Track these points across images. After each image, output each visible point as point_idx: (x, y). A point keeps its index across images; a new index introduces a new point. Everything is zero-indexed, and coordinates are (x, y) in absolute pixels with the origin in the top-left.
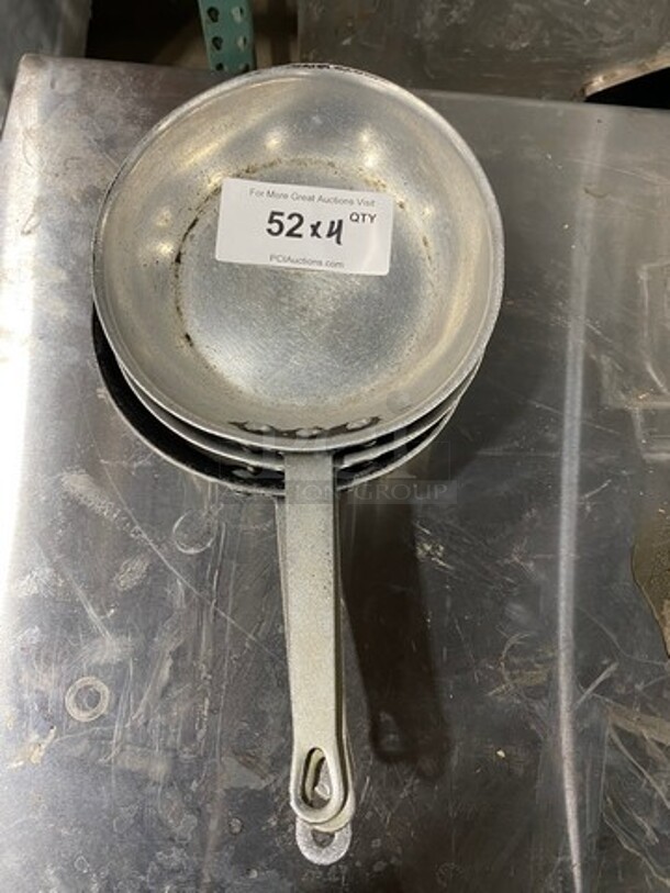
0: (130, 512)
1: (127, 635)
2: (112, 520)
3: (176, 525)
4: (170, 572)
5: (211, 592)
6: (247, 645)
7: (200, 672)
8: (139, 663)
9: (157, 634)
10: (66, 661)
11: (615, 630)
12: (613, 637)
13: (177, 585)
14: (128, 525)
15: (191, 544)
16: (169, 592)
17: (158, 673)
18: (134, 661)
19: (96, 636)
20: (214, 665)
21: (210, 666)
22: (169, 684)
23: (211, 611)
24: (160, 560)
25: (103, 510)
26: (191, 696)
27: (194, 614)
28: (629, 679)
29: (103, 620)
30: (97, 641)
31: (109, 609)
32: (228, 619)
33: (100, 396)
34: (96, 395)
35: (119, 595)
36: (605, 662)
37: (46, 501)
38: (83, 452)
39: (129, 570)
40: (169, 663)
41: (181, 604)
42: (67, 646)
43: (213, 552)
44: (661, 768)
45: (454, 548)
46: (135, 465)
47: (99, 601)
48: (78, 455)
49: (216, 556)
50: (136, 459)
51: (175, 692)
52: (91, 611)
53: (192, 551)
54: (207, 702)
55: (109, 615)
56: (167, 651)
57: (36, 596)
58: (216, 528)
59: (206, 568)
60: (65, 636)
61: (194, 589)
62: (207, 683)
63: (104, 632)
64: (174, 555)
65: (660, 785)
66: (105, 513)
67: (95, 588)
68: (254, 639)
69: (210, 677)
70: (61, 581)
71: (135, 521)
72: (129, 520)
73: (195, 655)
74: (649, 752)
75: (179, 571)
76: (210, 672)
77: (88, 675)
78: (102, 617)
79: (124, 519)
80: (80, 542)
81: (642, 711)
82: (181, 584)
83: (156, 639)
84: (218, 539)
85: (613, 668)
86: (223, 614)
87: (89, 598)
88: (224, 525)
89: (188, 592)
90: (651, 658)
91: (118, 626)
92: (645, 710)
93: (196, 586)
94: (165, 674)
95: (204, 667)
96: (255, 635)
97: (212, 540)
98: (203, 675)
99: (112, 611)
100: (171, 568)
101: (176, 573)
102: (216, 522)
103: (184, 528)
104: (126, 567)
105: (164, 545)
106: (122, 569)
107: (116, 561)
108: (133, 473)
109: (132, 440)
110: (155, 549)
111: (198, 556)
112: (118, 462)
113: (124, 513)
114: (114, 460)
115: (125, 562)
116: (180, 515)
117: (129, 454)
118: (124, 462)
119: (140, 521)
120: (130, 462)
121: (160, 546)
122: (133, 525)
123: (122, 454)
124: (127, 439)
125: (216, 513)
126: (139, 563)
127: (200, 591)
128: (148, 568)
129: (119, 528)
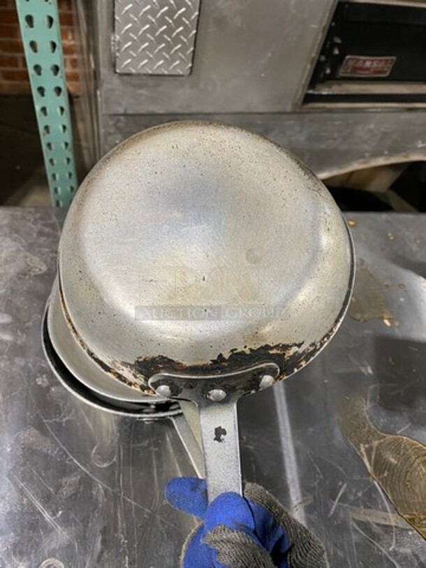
0: (64, 448)
1: (71, 526)
2: (54, 455)
3: (94, 451)
4: (94, 480)
5: (120, 487)
6: (146, 516)
7: (120, 539)
8: (80, 542)
9: (90, 520)
10: (33, 551)
11: (341, 466)
12: (341, 469)
13: (98, 486)
14: (64, 456)
15: (104, 461)
16: (94, 493)
17: (94, 547)
18: (77, 542)
19: (52, 530)
20: (128, 533)
21: (126, 534)
22: (102, 552)
23: (122, 500)
24: (87, 475)
25: (48, 450)
26: (116, 557)
27: (112, 504)
28: (354, 490)
29: (55, 520)
30: (53, 534)
31: (57, 511)
32: (133, 503)
33: (39, 383)
34: (36, 383)
35: (63, 501)
36: (340, 484)
37: (11, 451)
38: (31, 417)
39: (68, 484)
40: (100, 538)
41: (103, 499)
42: (33, 541)
43: (118, 464)
44: (381, 538)
45: (251, 436)
46: (64, 420)
47: (51, 507)
48: (29, 420)
49: (119, 466)
50: (64, 417)
51: (105, 555)
52: (47, 516)
53: (105, 465)
54: (127, 558)
55: (58, 516)
56: (98, 531)
57: (10, 513)
58: (117, 449)
59: (114, 474)
60: (31, 535)
61: (109, 489)
62: (125, 546)
63: (57, 527)
64: (94, 470)
65: (383, 547)
66: (50, 452)
67: (47, 499)
68: (150, 512)
69: (126, 541)
70: (25, 500)
71: (69, 454)
72: (65, 453)
73: (116, 530)
74: (374, 530)
75: (99, 479)
76: (126, 538)
77: (49, 557)
78: (54, 518)
79: (62, 453)
80: (35, 472)
81: (364, 507)
82: (100, 486)
83: (90, 525)
84: (120, 456)
85: (345, 486)
86: (129, 500)
87: (44, 507)
88: (121, 446)
89: (106, 491)
90: (362, 477)
91: (65, 521)
92: (366, 507)
93: (110, 487)
94: (99, 545)
95: (122, 536)
96: (149, 509)
97: (115, 457)
98: (122, 541)
99: (60, 512)
100: (94, 478)
101: (97, 480)
102: (117, 446)
103: (98, 453)
104: (66, 483)
105: (88, 465)
106: (64, 484)
107: (60, 480)
108: (64, 425)
109: (61, 405)
110: (82, 468)
111: (109, 467)
112: (54, 420)
113: (61, 450)
114: (51, 419)
115: (64, 480)
116: (95, 445)
117: (60, 414)
118: (58, 419)
119: (71, 453)
120: (61, 419)
121: (85, 466)
122: (67, 456)
123: (55, 414)
124: (58, 405)
125: (116, 440)
126: (74, 479)
127: (113, 488)
128: (80, 481)
129: (59, 459)
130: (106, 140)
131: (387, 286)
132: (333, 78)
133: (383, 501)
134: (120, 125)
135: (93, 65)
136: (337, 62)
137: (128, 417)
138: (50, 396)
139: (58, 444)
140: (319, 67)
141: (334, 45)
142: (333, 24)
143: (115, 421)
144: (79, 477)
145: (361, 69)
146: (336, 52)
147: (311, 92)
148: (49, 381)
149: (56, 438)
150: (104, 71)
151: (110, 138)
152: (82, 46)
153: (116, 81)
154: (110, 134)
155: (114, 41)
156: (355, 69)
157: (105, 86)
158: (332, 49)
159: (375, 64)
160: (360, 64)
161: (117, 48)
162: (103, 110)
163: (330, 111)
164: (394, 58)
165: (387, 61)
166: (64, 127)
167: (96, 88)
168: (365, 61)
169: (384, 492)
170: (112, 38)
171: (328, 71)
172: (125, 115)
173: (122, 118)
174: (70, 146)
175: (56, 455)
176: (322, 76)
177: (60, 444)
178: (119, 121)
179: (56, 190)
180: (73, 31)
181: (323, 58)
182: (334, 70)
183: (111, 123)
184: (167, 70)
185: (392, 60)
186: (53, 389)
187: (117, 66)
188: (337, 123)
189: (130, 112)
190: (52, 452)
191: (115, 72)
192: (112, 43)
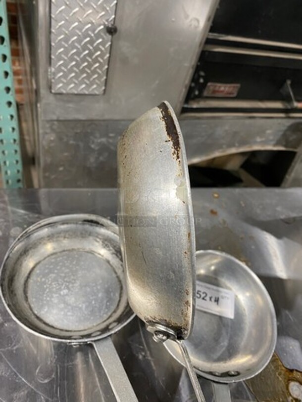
0: (14, 370)
3: (37, 371)
4: (38, 394)
5: (57, 398)
13: (41, 398)
14: (15, 376)
15: (45, 378)
24: (32, 389)
25: (2, 372)
39: (18, 397)
43: (55, 379)
46: (15, 348)
49: (57, 380)
50: (15, 345)
53: (46, 381)
58: (55, 368)
59: (53, 388)
61: (50, 399)
64: (38, 385)
66: (3, 374)
71: (18, 374)
72: (15, 374)
75: (41, 392)
79: (13, 374)
82: (43, 398)
84: (57, 373)
88: (58, 366)
93: (50, 397)
97: (54, 374)
100: (38, 392)
101: (40, 393)
102: (55, 365)
103: (41, 372)
104: (16, 397)
105: (33, 382)
106: (15, 398)
107: (11, 395)
108: (14, 352)
109: (12, 337)
110: (29, 384)
111: (49, 382)
112: (7, 349)
113: (12, 371)
114: (4, 348)
115: (15, 395)
116: (38, 366)
117: (11, 344)
118: (10, 348)
119: (20, 373)
120: (12, 347)
121: (31, 383)
122: (17, 376)
123: (8, 344)
124: (10, 337)
125: (54, 361)
126: (23, 393)
127: (52, 399)
128: (27, 394)
129: (10, 379)
130: (44, 137)
131: (242, 238)
132: (200, 97)
133: (247, 393)
134: (55, 127)
135: (34, 86)
136: (202, 87)
137: (62, 342)
138: (4, 330)
139: (10, 367)
140: (190, 91)
141: (199, 76)
142: (199, 64)
143: (54, 346)
144: (26, 392)
145: (218, 91)
146: (202, 81)
147: (186, 106)
148: (3, 319)
149: (8, 363)
150: (43, 91)
151: (47, 137)
152: (26, 71)
153: (51, 98)
154: (46, 133)
155: (51, 72)
156: (214, 92)
157: (44, 101)
158: (198, 79)
159: (227, 89)
160: (217, 88)
161: (52, 76)
162: (41, 118)
163: (198, 118)
164: (238, 85)
165: (234, 87)
166: (13, 129)
167: (37, 102)
168: (220, 87)
169: (246, 385)
170: (49, 70)
171: (197, 93)
172: (58, 120)
173: (56, 123)
174: (18, 142)
175: (8, 376)
176: (192, 96)
177: (12, 367)
178: (54, 124)
179: (6, 173)
180: (19, 61)
181: (193, 85)
182: (201, 92)
183: (48, 125)
184: (88, 90)
185: (237, 87)
186: (6, 325)
187: (53, 87)
188: (204, 126)
189: (61, 118)
190: (5, 374)
191: (51, 92)
192: (49, 73)
